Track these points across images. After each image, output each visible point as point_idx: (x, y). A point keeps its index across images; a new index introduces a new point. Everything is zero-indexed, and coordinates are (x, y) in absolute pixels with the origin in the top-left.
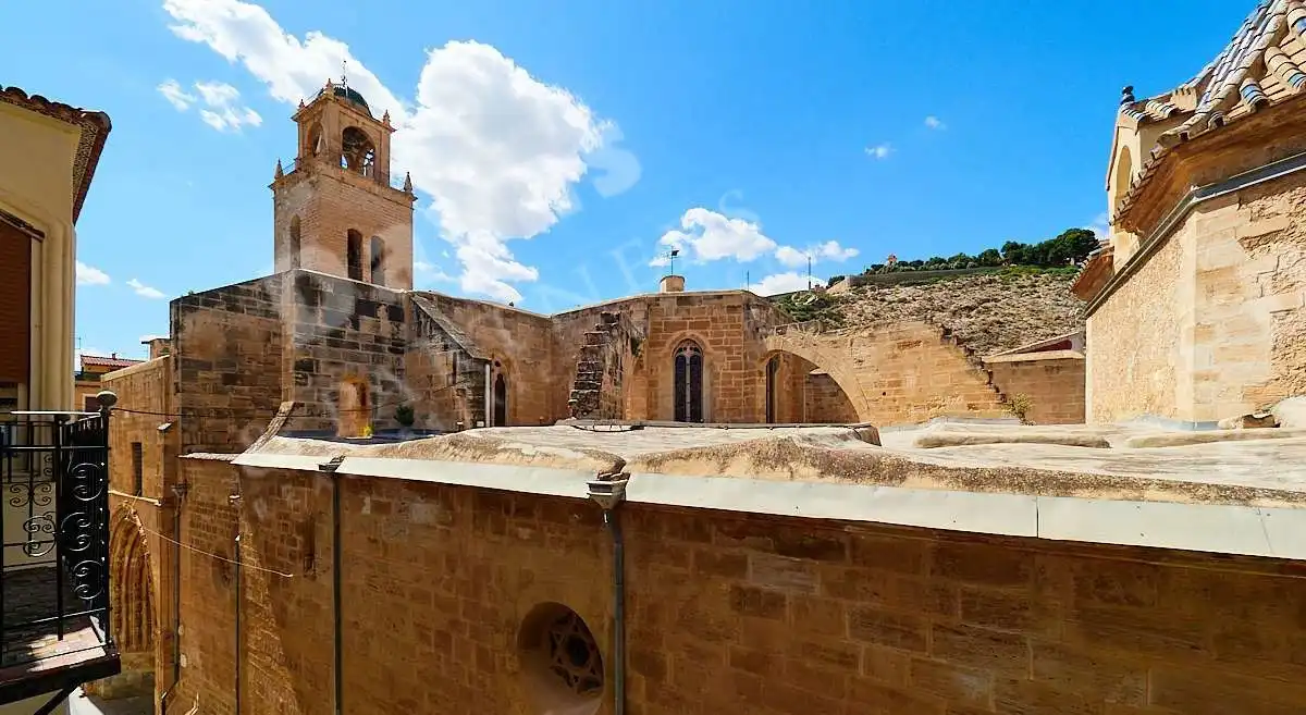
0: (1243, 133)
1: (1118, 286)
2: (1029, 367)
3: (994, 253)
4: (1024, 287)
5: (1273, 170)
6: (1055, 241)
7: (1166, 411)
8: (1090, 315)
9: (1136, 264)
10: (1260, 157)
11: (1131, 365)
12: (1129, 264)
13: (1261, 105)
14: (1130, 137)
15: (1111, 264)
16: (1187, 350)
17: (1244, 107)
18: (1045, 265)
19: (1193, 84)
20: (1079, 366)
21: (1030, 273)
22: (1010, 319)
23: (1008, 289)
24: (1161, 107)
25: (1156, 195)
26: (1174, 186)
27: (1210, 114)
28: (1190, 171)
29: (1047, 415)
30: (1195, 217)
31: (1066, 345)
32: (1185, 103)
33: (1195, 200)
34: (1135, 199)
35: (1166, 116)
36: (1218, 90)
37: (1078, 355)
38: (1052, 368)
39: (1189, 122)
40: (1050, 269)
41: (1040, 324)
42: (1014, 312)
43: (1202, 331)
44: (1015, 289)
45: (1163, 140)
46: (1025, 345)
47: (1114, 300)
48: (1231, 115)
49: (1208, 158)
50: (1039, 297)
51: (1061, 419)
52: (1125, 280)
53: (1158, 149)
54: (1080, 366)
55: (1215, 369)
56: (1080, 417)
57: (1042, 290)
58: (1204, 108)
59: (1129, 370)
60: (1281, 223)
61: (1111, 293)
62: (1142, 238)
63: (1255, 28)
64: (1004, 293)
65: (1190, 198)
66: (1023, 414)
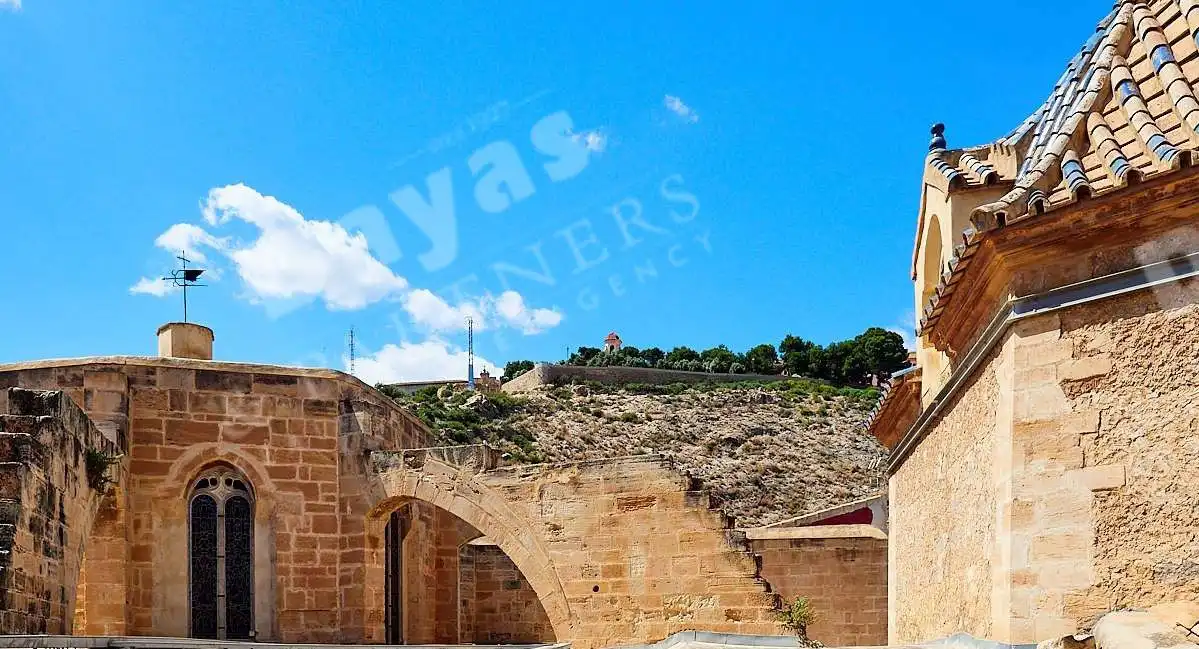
0: (1063, 229)
1: (927, 431)
2: (814, 549)
3: (768, 352)
4: (812, 414)
5: (1093, 288)
6: (854, 344)
7: (980, 630)
8: (893, 472)
9: (950, 398)
10: (1081, 266)
11: (942, 556)
12: (939, 398)
13: (1083, 193)
14: (939, 206)
15: (918, 395)
16: (1004, 538)
17: (1064, 194)
18: (839, 382)
19: (1013, 141)
20: (879, 549)
21: (820, 391)
22: (791, 465)
23: (788, 415)
24: (977, 166)
25: (969, 299)
26: (990, 290)
27: (1030, 190)
28: (1010, 270)
29: (839, 629)
30: (1013, 341)
31: (863, 516)
32: (1006, 167)
33: (1013, 316)
34: (946, 299)
35: (982, 182)
36: (1041, 157)
37: (879, 534)
38: (849, 551)
39: (1007, 197)
40: (845, 389)
41: (832, 475)
42: (798, 455)
43: (1021, 512)
44: (798, 415)
45: (977, 218)
46: (813, 509)
47: (923, 451)
48: (1053, 199)
49: (1028, 257)
50: (831, 433)
51: (858, 636)
52: (935, 422)
53: (972, 231)
54: (882, 550)
55: (1034, 568)
56: (881, 634)
57: (834, 421)
58: (1026, 181)
59: (940, 563)
60: (1102, 366)
61: (918, 440)
62: (954, 362)
63: (1078, 80)
64: (784, 421)
65: (1006, 313)
66: (804, 628)
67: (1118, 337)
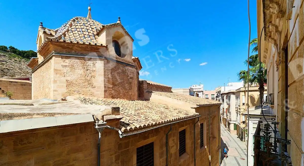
0: (62, 45)
1: (39, 68)
2: (15, 83)
3: (6, 48)
4: (17, 61)
5: (64, 54)
6: (27, 52)
7: (48, 97)
8: (33, 73)
9: (43, 63)
10: (64, 51)
11: (42, 86)
12: (42, 63)
13: (64, 41)
14: (41, 34)
15: (38, 62)
16: (52, 85)
17: (62, 40)
18: (24, 57)
19: (55, 30)
20: (30, 85)
21: (19, 57)
22: (11, 69)
23: (11, 60)
24: (49, 31)
25: (47, 50)
26: (50, 49)
27: (57, 38)
28: (53, 48)
29: (21, 97)
30: (54, 58)
31: (28, 79)
32: (53, 34)
33: (54, 54)
34: (42, 48)
35: (49, 34)
36: (58, 35)
37: (30, 82)
38: (23, 84)
39: (53, 37)
40: (25, 58)
41: (22, 72)
42: (13, 67)
43: (55, 82)
44: (13, 60)
45: (47, 38)
46: (17, 77)
48: (60, 40)
49: (56, 47)
50: (22, 65)
51: (26, 98)
52: (41, 66)
53: (46, 40)
55: (57, 89)
56: (30, 98)
57: (22, 63)
58: (56, 36)
59: (42, 87)
60: (67, 64)
61: (38, 69)
62: (44, 58)
63: (65, 27)
64: (10, 61)
65: (53, 53)
66: (10, 97)
67: (70, 61)
